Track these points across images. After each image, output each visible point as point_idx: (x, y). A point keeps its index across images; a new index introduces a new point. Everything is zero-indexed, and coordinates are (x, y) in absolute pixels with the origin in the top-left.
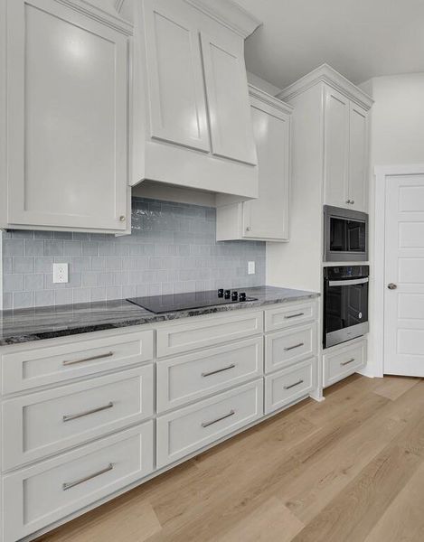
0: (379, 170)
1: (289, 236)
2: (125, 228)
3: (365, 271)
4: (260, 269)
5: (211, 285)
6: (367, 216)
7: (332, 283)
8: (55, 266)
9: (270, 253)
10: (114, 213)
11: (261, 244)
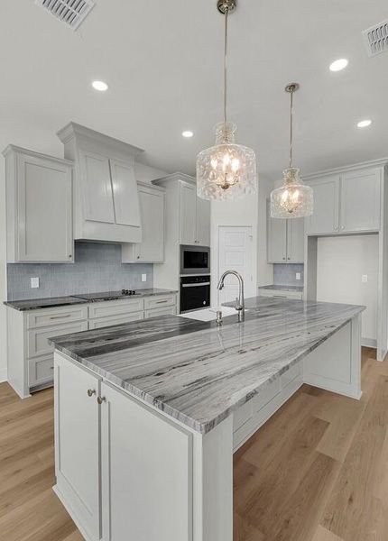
0: (215, 222)
1: (164, 260)
2: (72, 260)
3: (208, 279)
4: (150, 279)
5: (118, 288)
6: (209, 248)
7: (184, 285)
8: (32, 279)
9: (155, 269)
10: (66, 253)
11: (151, 265)
